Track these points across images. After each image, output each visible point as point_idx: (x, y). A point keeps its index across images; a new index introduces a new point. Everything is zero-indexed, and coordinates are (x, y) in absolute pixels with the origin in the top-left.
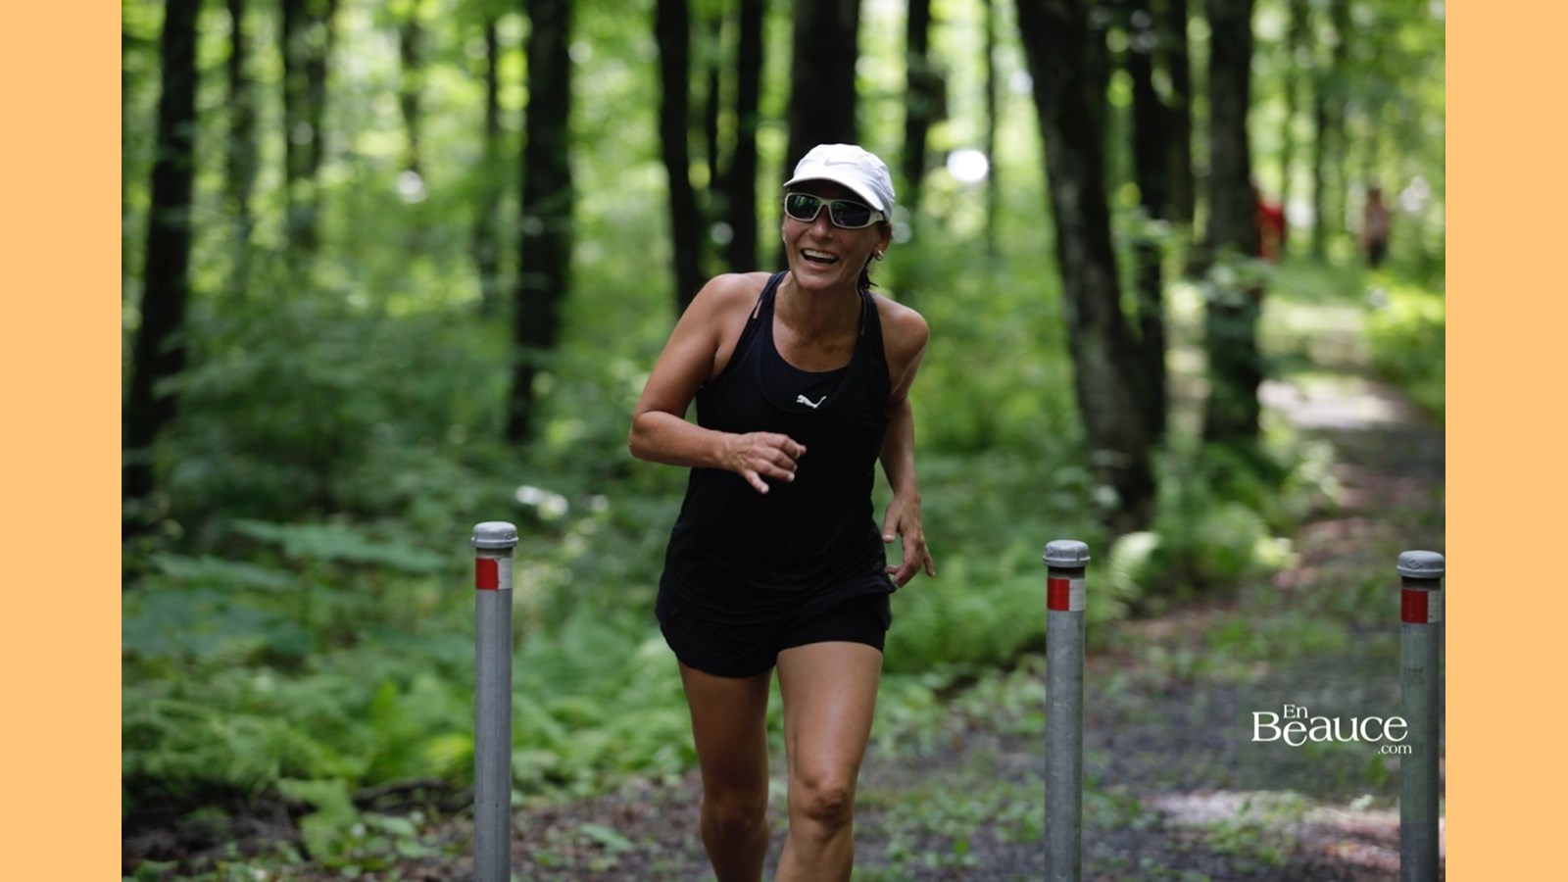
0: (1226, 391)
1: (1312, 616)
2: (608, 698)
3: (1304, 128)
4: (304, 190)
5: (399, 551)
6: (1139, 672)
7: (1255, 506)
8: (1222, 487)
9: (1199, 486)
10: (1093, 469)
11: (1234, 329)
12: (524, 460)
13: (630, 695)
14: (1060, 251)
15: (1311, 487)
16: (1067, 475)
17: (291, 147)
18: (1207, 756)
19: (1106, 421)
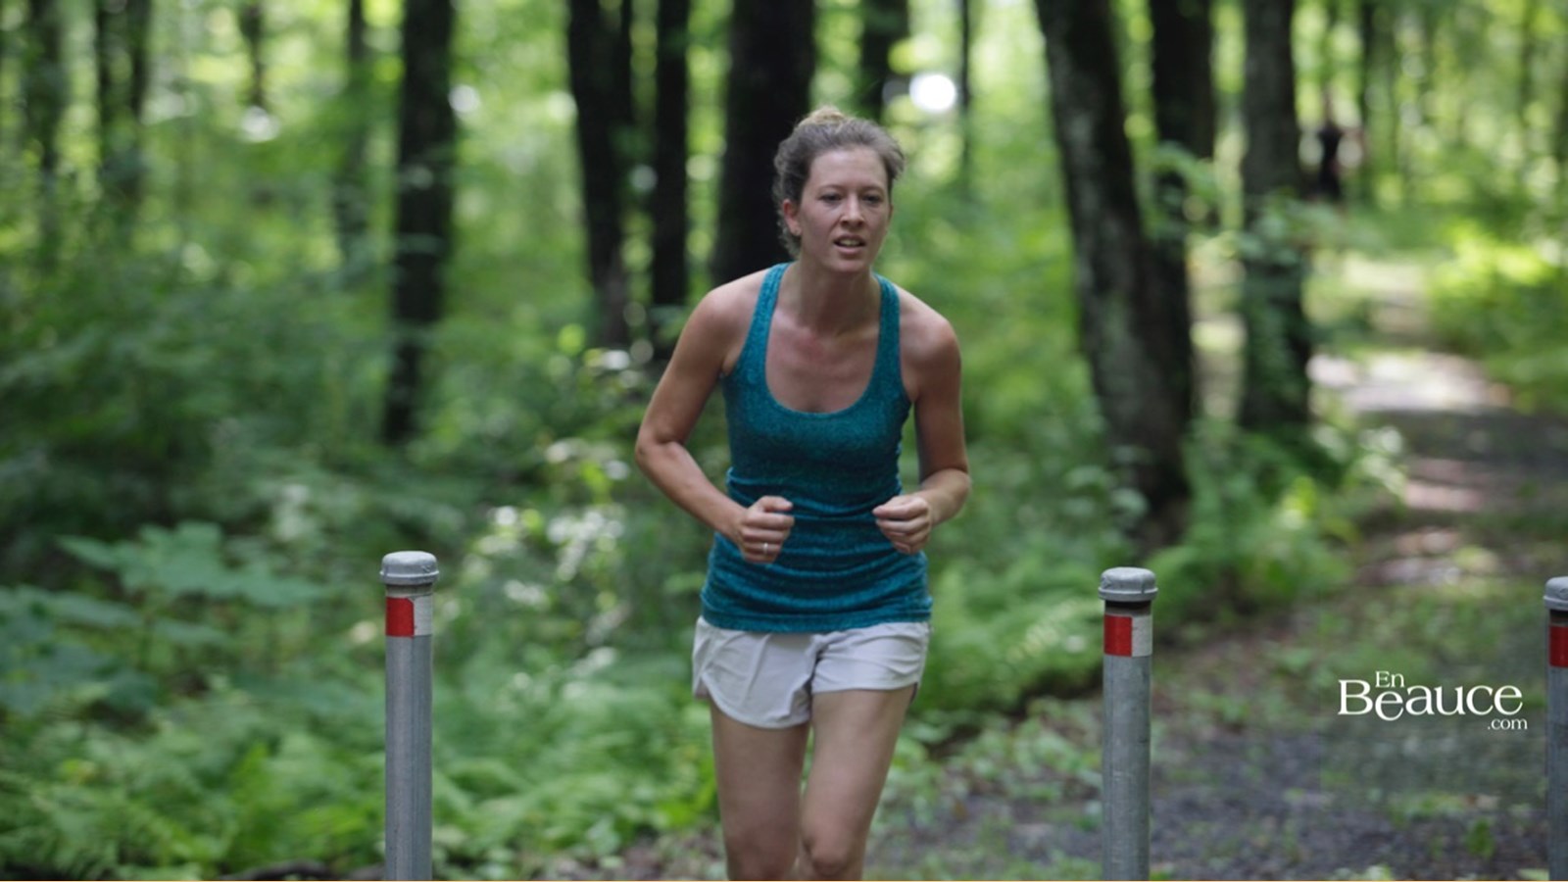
2: (522, 760)
5: (258, 580)
10: (1114, 467)
12: (403, 462)
13: (550, 755)
15: (1372, 483)
16: (1083, 476)
19: (1129, 408)
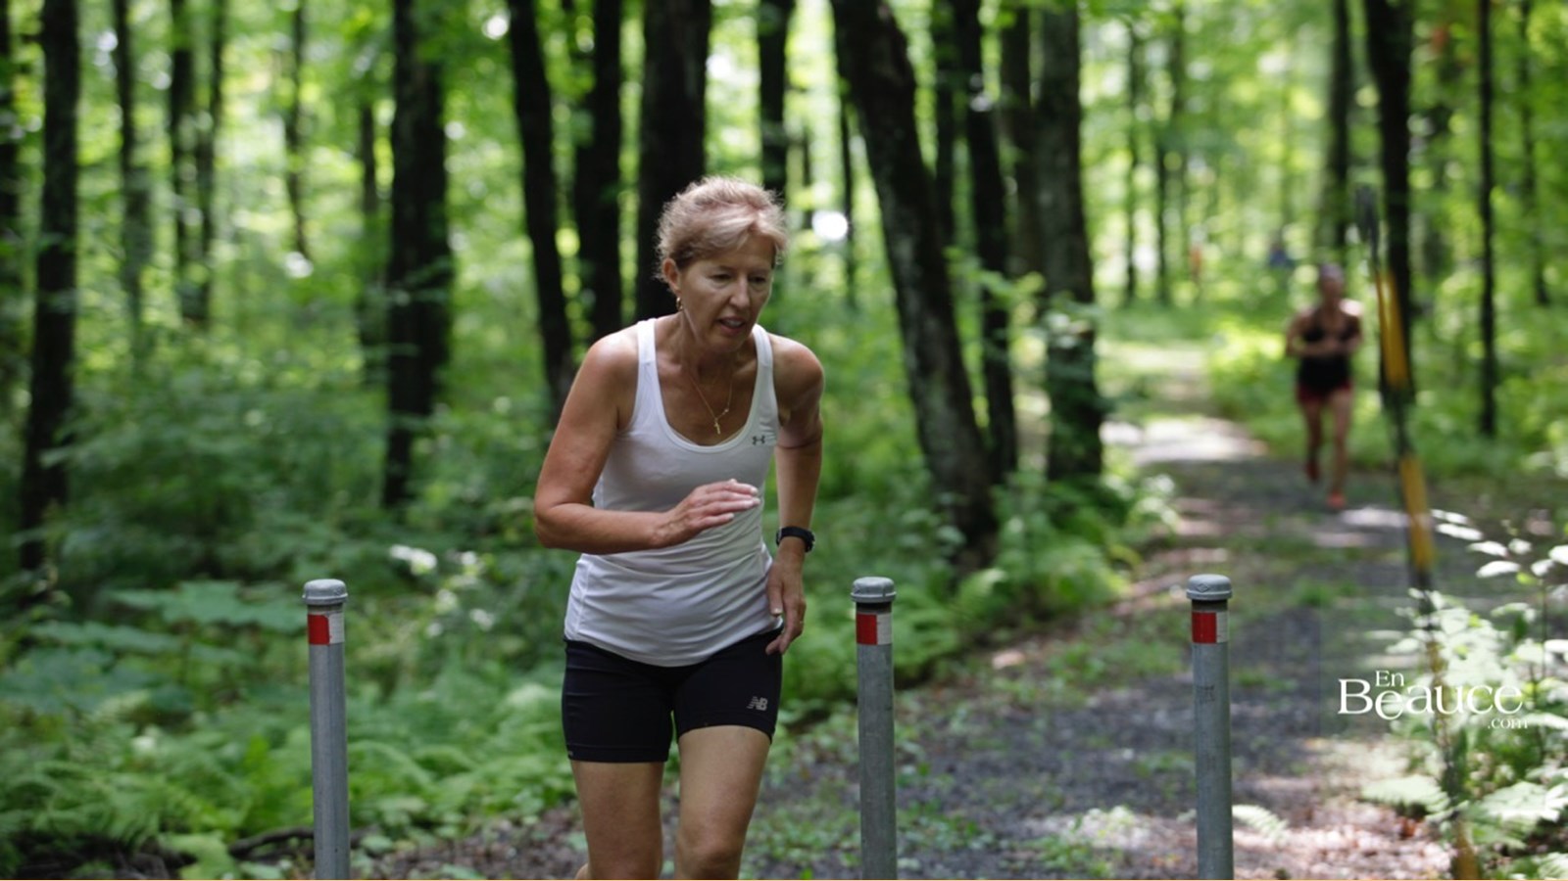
0: (1066, 431)
1: (1148, 641)
2: (473, 746)
3: (1146, 178)
4: (196, 273)
6: (985, 703)
7: (1097, 540)
8: (1062, 520)
9: (1040, 521)
10: (938, 509)
11: (1074, 371)
12: (400, 521)
14: (900, 303)
15: (1151, 518)
16: (914, 516)
17: (181, 229)
18: (1045, 777)
19: (948, 463)
